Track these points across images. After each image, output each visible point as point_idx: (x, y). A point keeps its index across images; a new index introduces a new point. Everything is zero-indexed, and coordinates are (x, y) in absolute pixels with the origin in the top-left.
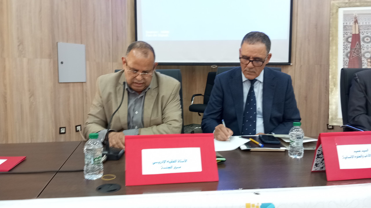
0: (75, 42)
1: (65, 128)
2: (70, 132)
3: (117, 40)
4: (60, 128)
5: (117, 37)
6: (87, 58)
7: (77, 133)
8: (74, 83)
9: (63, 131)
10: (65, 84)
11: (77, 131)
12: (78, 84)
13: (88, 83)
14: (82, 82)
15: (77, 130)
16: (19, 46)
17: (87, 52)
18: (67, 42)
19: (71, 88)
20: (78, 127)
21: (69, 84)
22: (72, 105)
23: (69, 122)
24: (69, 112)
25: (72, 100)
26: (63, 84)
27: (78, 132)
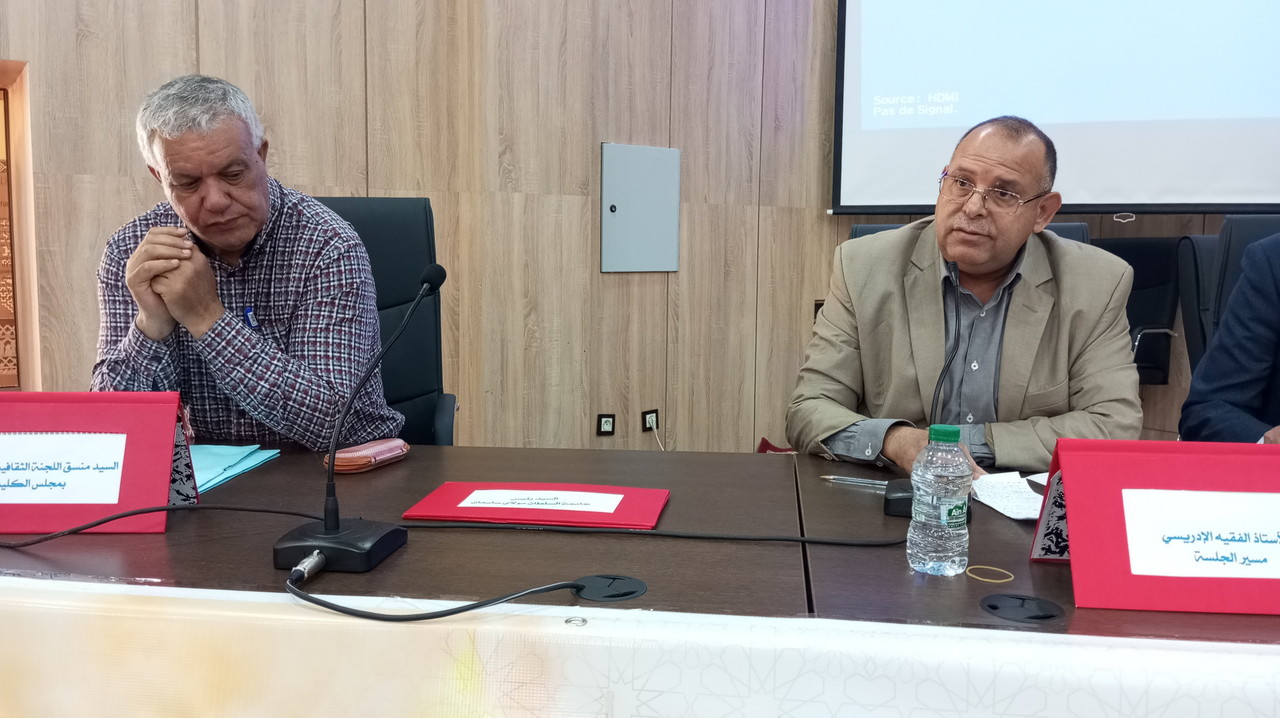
0: (653, 143)
1: (613, 416)
2: (627, 433)
3: (777, 128)
4: (600, 417)
5: (777, 119)
6: (685, 195)
7: (644, 434)
8: (644, 275)
9: (606, 427)
10: (616, 275)
11: (646, 429)
12: (656, 276)
13: (684, 276)
14: (668, 272)
15: (648, 426)
16: (502, 154)
17: (685, 171)
18: (630, 141)
19: (635, 290)
20: (648, 416)
21: (630, 276)
22: (634, 345)
23: (625, 400)
24: (627, 368)
25: (635, 326)
26: (612, 276)
27: (648, 433)
